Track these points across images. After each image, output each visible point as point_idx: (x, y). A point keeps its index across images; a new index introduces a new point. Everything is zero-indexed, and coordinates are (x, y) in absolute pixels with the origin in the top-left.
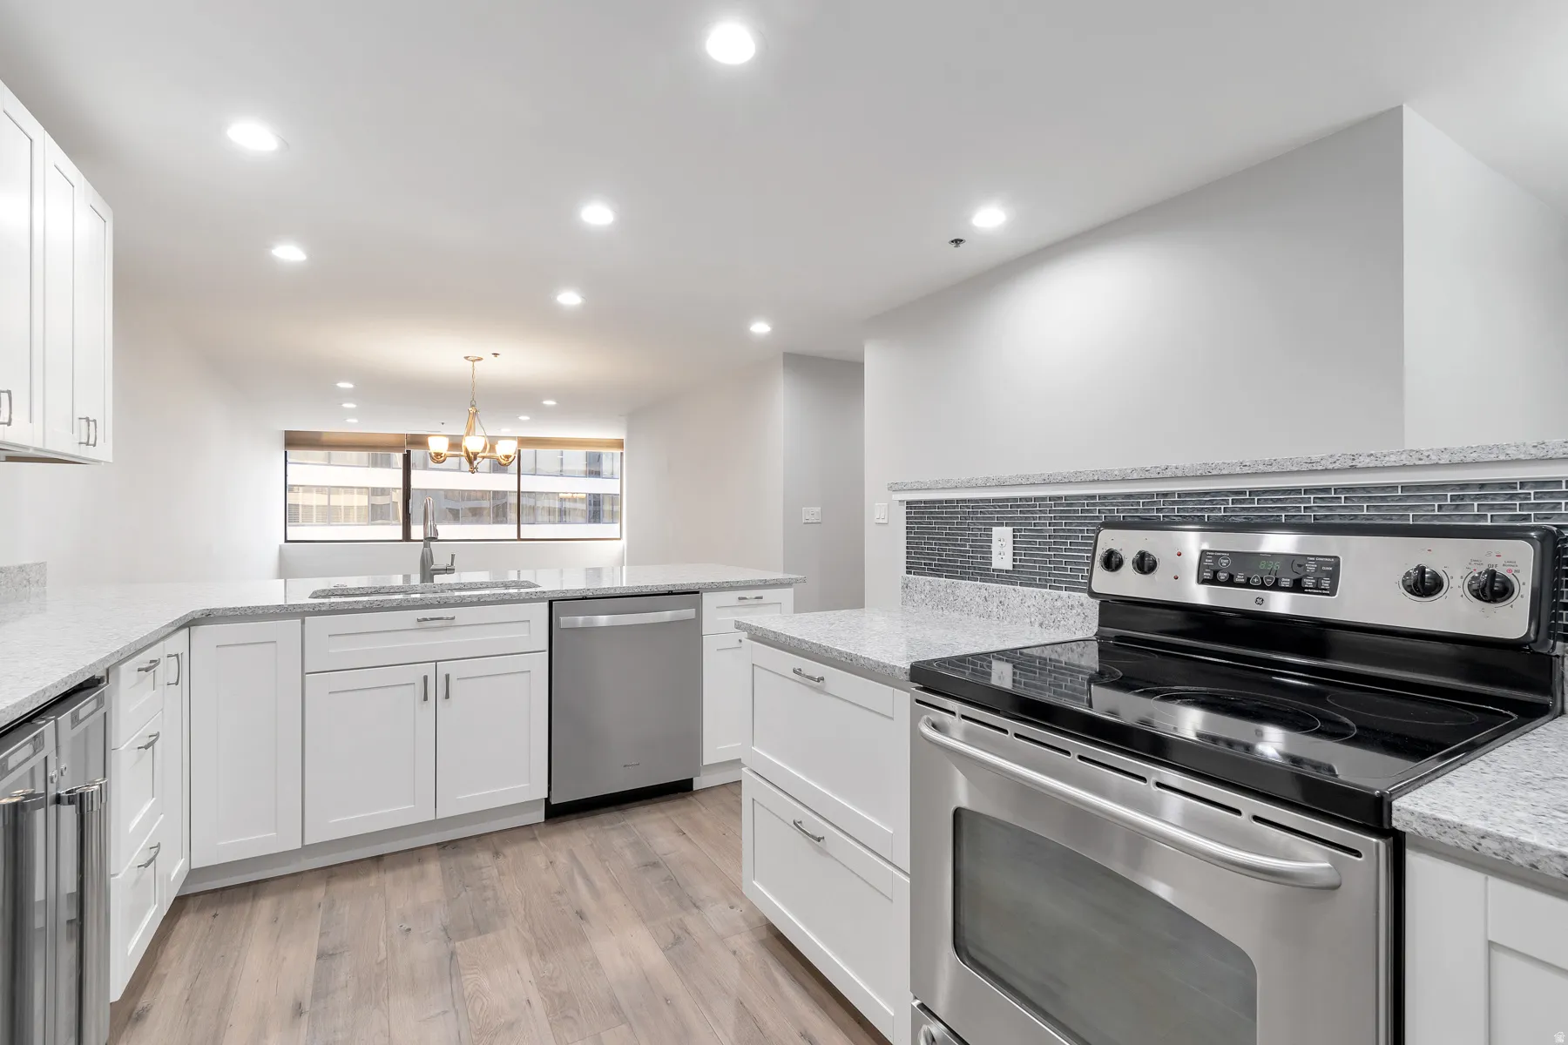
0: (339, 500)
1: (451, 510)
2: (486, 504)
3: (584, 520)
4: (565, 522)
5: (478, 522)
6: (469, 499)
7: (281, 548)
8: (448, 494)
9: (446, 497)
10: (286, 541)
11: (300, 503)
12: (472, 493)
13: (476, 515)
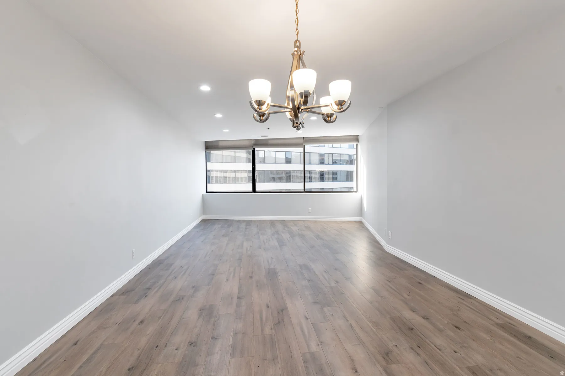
0: (238, 175)
1: (273, 178)
2: (284, 175)
3: (318, 181)
4: (311, 182)
5: (281, 182)
6: (278, 174)
7: (203, 195)
8: (272, 172)
9: (271, 173)
10: (207, 192)
11: (227, 176)
12: (279, 172)
13: (280, 179)
